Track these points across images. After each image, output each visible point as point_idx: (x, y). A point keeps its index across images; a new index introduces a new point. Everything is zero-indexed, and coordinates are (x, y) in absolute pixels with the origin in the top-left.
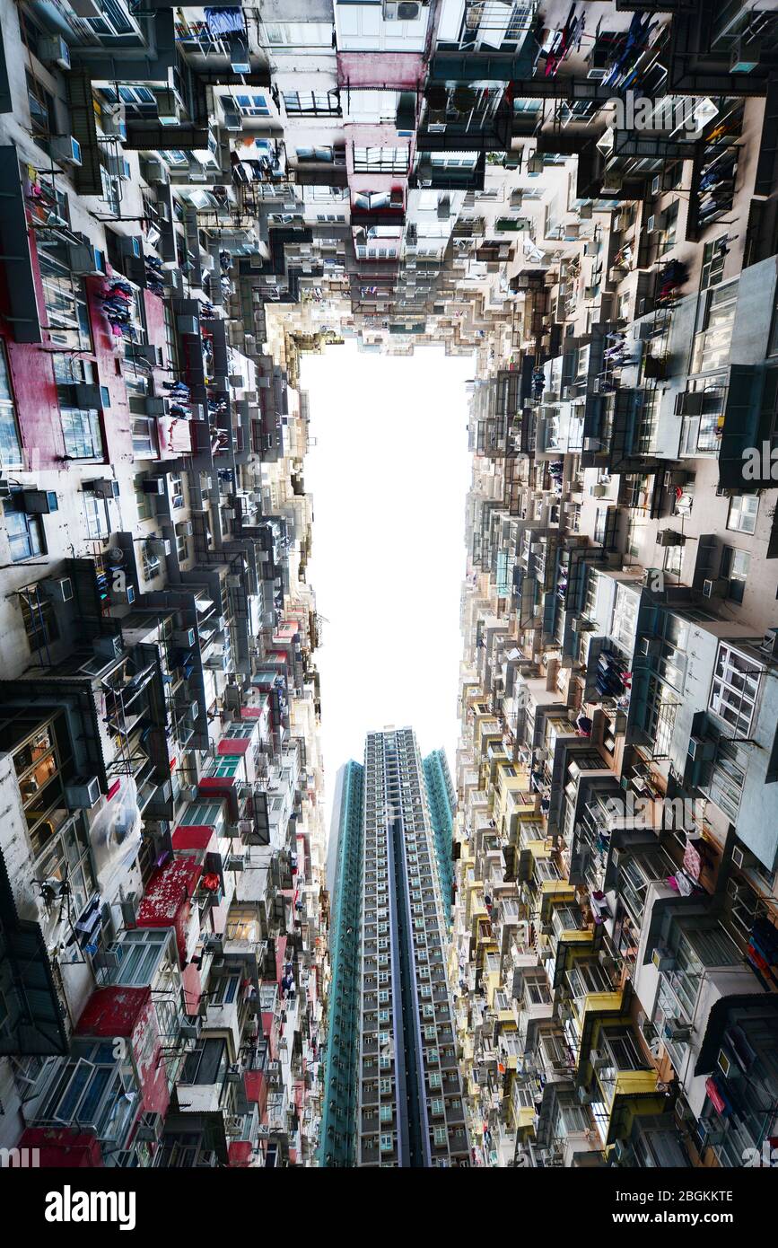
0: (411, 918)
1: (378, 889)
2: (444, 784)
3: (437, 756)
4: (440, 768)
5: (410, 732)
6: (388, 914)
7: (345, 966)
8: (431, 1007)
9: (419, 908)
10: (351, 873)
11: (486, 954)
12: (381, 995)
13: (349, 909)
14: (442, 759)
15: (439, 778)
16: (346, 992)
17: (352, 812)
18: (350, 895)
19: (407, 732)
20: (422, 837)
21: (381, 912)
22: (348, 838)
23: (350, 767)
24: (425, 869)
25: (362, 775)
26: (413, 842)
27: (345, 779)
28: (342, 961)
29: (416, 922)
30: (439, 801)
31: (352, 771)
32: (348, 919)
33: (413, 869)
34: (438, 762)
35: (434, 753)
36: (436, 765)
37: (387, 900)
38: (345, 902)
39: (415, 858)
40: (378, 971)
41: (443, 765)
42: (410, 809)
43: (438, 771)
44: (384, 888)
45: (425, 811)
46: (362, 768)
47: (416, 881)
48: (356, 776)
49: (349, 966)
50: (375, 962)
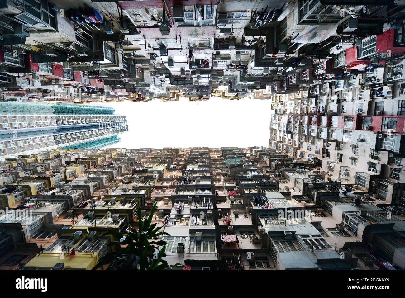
0: (65, 133)
1: (74, 121)
2: (110, 142)
3: (119, 140)
4: (115, 141)
5: (128, 130)
6: (65, 125)
7: (40, 108)
8: (31, 143)
9: (69, 136)
10: (76, 110)
11: (85, 164)
12: (34, 123)
13: (62, 110)
14: (118, 141)
15: (112, 141)
16: (29, 109)
17: (98, 110)
18: (68, 110)
19: (127, 129)
20: (94, 136)
21: (65, 122)
22: (89, 109)
23: (113, 110)
24: (83, 138)
25: (110, 114)
26: (92, 133)
27: (109, 108)
28: (42, 107)
29: (63, 135)
30: (104, 141)
31: (112, 110)
32: (58, 109)
33: (82, 133)
34: (117, 140)
35: (120, 139)
36: (116, 140)
37: (70, 124)
38: (65, 108)
39: (87, 134)
40: (43, 121)
41: (116, 142)
42: (103, 131)
43: (114, 140)
44: (75, 123)
45: (102, 137)
46: (112, 114)
47: (78, 135)
48: (110, 112)
49: (40, 110)
50: (46, 120)
